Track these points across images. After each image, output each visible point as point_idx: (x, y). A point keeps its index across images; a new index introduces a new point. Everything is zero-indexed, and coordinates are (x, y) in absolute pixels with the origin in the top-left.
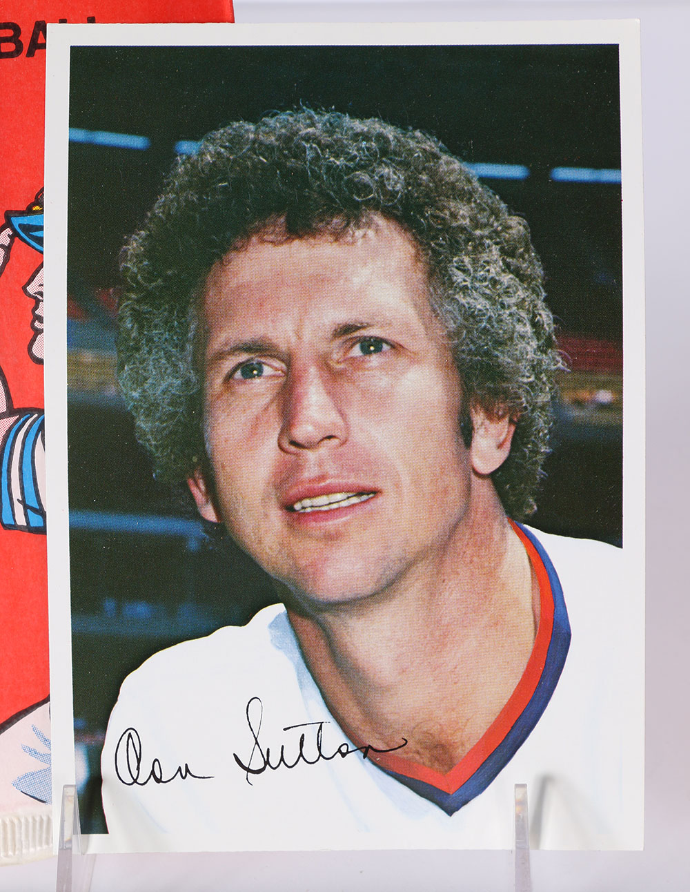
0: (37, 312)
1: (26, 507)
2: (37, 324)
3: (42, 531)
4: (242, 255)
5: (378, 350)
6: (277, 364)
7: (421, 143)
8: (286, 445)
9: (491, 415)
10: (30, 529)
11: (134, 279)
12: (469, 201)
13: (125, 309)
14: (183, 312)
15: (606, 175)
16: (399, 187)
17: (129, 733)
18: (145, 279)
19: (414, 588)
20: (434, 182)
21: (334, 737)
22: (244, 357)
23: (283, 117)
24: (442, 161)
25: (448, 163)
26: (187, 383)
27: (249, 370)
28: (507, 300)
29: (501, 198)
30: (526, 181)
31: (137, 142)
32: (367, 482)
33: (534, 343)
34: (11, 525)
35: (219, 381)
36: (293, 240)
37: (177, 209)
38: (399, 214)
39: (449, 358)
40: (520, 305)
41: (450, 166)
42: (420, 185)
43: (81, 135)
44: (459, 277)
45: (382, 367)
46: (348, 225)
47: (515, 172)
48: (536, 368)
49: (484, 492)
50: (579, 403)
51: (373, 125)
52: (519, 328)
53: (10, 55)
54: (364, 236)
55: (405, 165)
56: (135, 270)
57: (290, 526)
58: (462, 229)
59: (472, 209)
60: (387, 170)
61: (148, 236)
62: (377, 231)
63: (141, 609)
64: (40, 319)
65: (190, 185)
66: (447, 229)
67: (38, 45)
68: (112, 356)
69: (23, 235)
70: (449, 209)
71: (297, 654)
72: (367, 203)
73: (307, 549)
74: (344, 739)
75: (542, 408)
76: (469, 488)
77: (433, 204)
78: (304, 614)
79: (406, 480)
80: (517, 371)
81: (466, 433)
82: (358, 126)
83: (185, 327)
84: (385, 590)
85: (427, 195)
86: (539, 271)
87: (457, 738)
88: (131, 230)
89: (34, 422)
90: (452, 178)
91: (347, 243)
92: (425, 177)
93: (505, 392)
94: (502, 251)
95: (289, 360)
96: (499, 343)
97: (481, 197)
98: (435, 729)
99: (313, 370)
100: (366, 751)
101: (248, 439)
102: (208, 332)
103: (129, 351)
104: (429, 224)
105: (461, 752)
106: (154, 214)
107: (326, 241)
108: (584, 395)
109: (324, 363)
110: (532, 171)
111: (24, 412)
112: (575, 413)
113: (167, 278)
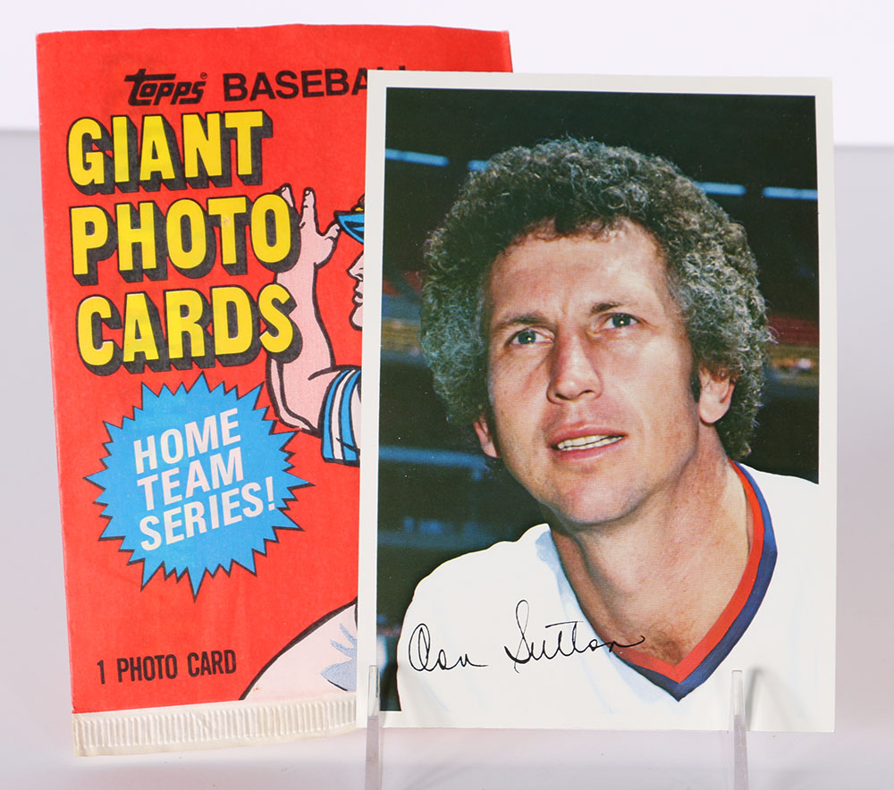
0: (357, 290)
1: (343, 444)
2: (357, 299)
3: (356, 464)
4: (520, 248)
5: (627, 323)
6: (547, 333)
7: (660, 166)
8: (553, 397)
9: (715, 376)
10: (345, 462)
11: (435, 264)
12: (699, 211)
13: (428, 287)
14: (473, 291)
15: (806, 194)
16: (643, 199)
17: (421, 628)
18: (443, 265)
19: (652, 513)
20: (672, 196)
21: (586, 634)
22: (520, 327)
23: (553, 144)
24: (677, 180)
25: (682, 182)
26: (476, 346)
27: (524, 338)
28: (729, 288)
29: (724, 209)
30: (743, 196)
31: (438, 161)
32: (616, 428)
33: (750, 321)
34: (330, 459)
35: (501, 345)
36: (561, 237)
37: (470, 212)
38: (644, 219)
39: (682, 332)
40: (739, 291)
41: (685, 185)
42: (660, 198)
43: (395, 154)
44: (691, 269)
45: (629, 337)
46: (603, 227)
47: (735, 190)
48: (751, 340)
49: (709, 436)
50: (785, 369)
51: (624, 152)
52: (738, 309)
53: (339, 93)
54: (616, 236)
55: (649, 182)
56: (436, 258)
57: (555, 461)
58: (693, 232)
59: (701, 217)
60: (634, 186)
61: (446, 232)
62: (626, 232)
63: (434, 527)
64: (360, 296)
65: (479, 194)
66: (681, 232)
67: (361, 86)
68: (416, 324)
69: (348, 229)
70: (683, 217)
71: (558, 566)
72: (619, 211)
73: (567, 480)
74: (594, 636)
75: (756, 372)
76: (697, 433)
77: (670, 212)
78: (564, 533)
79: (647, 426)
80: (736, 343)
81: (695, 390)
82: (612, 152)
83: (474, 303)
84: (629, 515)
85: (666, 206)
86: (754, 266)
87: (684, 636)
88: (433, 227)
89: (352, 376)
90: (686, 193)
91: (603, 241)
92: (664, 192)
93: (727, 358)
94: (725, 250)
95: (556, 330)
96: (721, 320)
97: (708, 209)
98: (667, 629)
99: (575, 339)
100: (612, 646)
101: (523, 392)
102: (492, 307)
103: (430, 321)
104: (667, 228)
105: (688, 648)
106: (451, 216)
107: (587, 239)
108: (789, 362)
109: (584, 333)
110: (748, 189)
111: (344, 368)
112: (782, 376)
113: (461, 265)
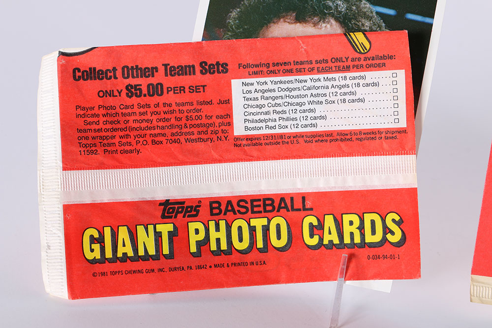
4: (276, 25)
11: (231, 27)
12: (370, 21)
13: (226, 38)
15: (428, 20)
16: (343, 10)
18: (236, 28)
20: (358, 10)
25: (365, 4)
29: (383, 21)
30: (395, 16)
36: (297, 23)
37: (254, 3)
38: (341, 20)
41: (366, 6)
42: (352, 10)
46: (320, 21)
47: (391, 12)
54: (326, 27)
56: (233, 23)
59: (371, 24)
60: (340, 2)
61: (240, 11)
62: (331, 25)
70: (362, 22)
72: (329, 14)
77: (355, 19)
85: (354, 15)
90: (365, 10)
91: (318, 28)
92: (354, 8)
97: (375, 20)
104: (352, 26)
106: (244, 3)
107: (310, 26)
110: (398, 13)
113: (244, 29)
